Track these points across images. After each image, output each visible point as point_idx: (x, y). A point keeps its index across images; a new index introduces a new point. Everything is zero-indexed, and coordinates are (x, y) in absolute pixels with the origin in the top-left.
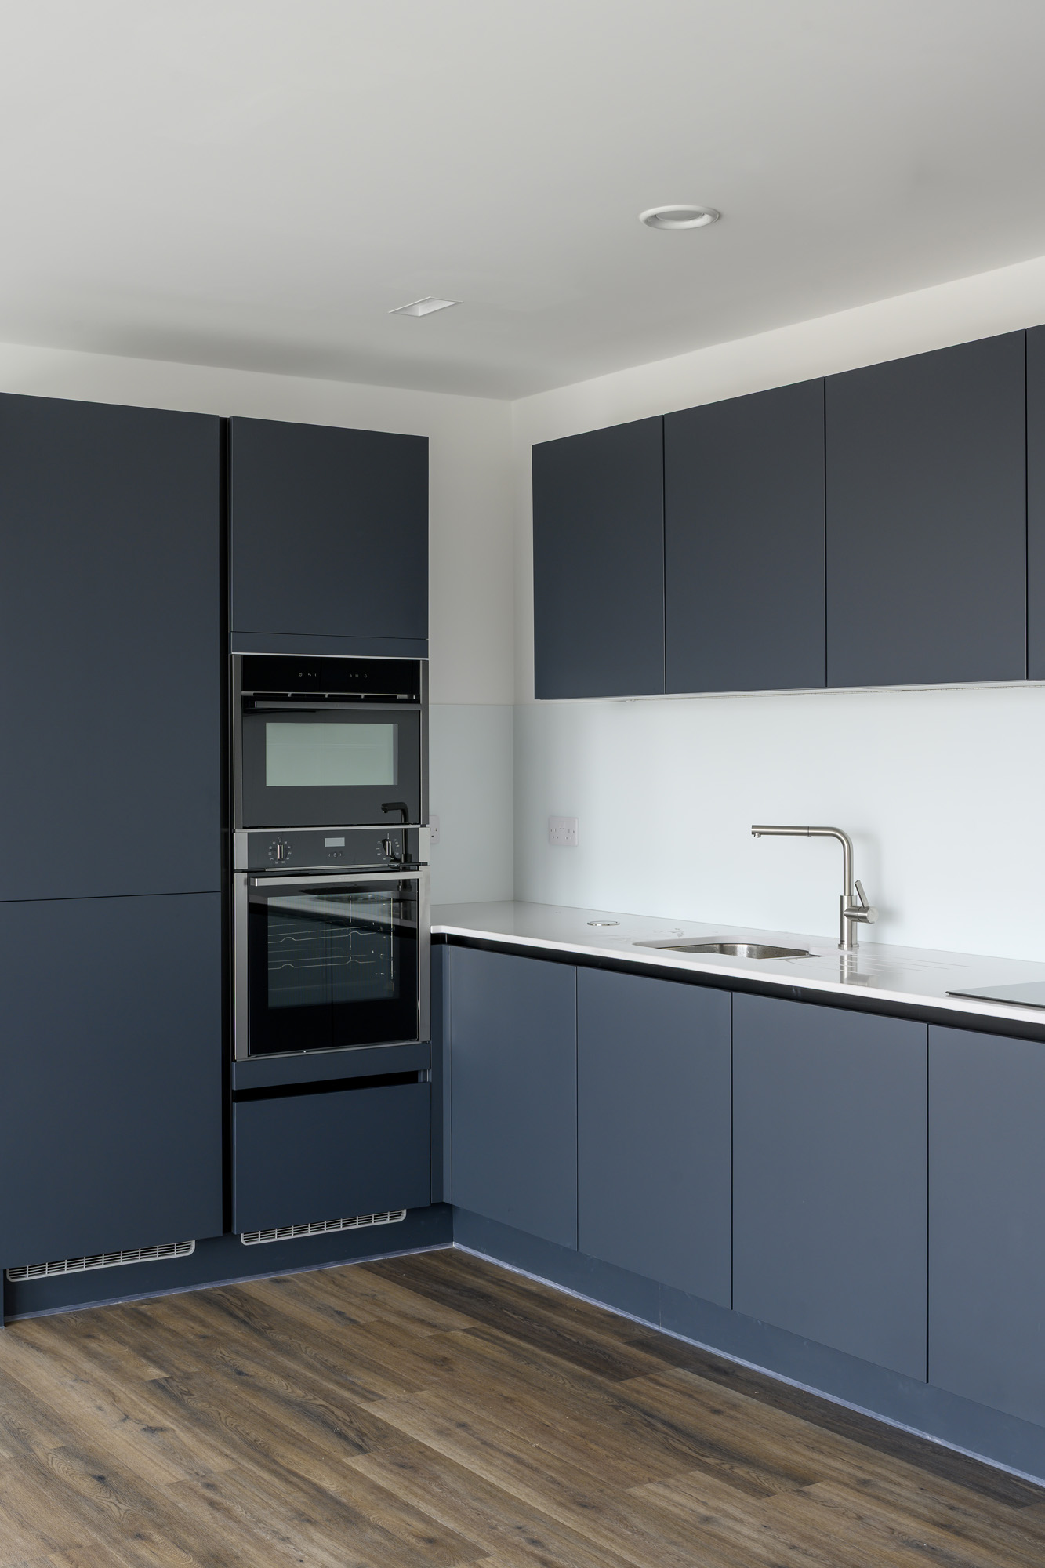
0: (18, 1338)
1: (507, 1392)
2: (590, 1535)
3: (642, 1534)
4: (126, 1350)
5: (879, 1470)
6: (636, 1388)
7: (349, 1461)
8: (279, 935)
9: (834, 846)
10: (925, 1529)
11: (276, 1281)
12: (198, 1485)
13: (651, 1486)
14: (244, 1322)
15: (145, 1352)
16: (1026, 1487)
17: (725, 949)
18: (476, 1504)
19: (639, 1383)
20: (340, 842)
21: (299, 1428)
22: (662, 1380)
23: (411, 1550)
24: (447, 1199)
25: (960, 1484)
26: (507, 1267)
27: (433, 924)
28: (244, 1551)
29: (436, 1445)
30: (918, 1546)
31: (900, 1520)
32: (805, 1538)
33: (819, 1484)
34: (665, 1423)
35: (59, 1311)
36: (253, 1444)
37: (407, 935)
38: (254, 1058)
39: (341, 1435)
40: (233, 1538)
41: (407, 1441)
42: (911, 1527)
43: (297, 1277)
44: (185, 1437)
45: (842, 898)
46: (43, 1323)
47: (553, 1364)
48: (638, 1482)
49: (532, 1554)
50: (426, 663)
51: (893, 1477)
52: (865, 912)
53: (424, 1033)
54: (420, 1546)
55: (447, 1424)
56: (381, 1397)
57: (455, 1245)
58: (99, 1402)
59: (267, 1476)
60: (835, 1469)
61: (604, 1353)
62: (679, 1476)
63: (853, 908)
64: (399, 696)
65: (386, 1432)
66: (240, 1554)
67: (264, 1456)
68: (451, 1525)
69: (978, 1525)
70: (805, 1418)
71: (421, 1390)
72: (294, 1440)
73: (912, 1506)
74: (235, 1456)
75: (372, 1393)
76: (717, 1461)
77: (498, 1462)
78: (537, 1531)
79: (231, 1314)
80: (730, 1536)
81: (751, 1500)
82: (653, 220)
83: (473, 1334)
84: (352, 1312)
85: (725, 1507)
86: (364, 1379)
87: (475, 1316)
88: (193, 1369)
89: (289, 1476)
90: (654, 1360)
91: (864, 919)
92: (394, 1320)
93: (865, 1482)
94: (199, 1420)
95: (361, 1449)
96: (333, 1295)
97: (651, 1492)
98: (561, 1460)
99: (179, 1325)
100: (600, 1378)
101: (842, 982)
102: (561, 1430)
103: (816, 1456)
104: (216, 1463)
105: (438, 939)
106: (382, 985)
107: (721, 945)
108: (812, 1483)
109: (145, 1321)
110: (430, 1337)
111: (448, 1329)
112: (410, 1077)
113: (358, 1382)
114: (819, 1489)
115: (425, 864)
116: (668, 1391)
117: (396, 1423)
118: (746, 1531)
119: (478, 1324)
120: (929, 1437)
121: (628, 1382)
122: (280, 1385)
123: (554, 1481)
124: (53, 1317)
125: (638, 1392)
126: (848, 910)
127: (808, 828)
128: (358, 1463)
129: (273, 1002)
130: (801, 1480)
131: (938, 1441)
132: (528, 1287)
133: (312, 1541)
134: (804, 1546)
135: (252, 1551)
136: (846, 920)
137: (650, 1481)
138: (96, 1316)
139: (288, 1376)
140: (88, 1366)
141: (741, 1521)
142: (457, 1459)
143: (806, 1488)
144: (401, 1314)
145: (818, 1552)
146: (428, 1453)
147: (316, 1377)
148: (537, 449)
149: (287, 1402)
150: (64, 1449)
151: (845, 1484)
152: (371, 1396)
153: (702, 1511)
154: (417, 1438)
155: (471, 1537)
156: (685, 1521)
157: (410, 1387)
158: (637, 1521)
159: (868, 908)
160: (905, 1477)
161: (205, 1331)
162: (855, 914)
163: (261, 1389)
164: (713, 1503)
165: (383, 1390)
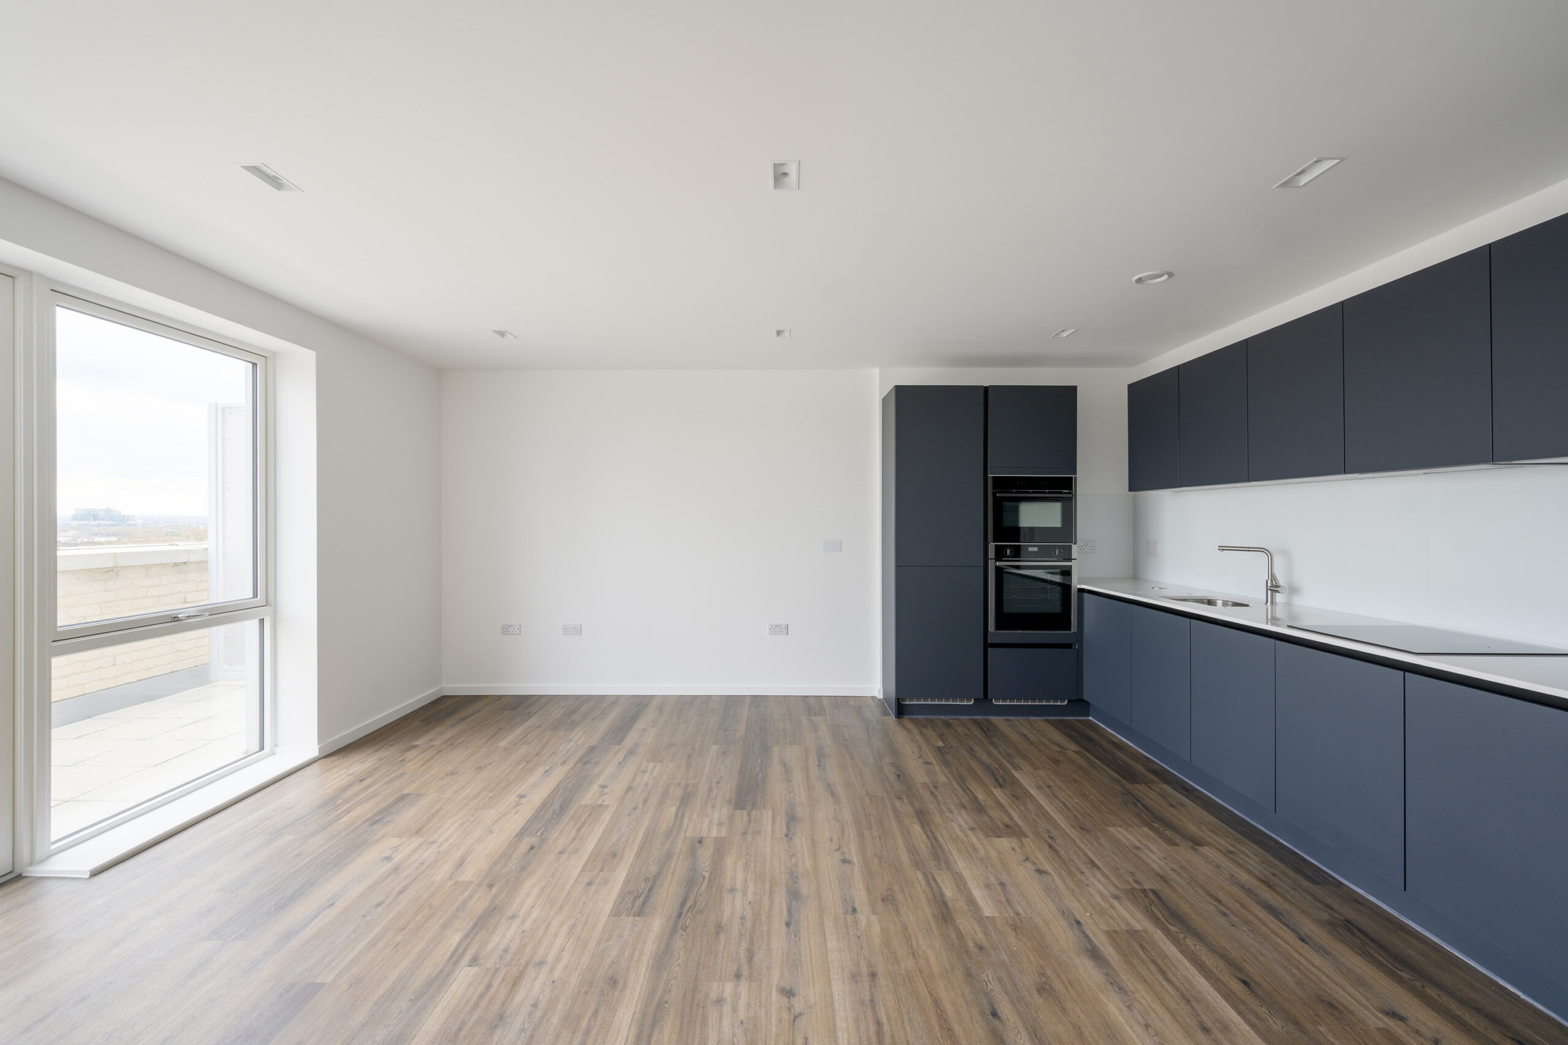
0: (900, 723)
1: (1077, 778)
2: (1078, 841)
3: (1102, 846)
4: (934, 734)
5: (1243, 849)
6: (1140, 790)
7: (994, 790)
8: (1009, 585)
9: (1263, 558)
10: (1252, 880)
11: (1007, 720)
12: (931, 785)
13: (1119, 829)
14: (985, 732)
15: (941, 737)
16: (1326, 876)
17: (1210, 602)
18: (1035, 818)
19: (1142, 787)
20: (1036, 549)
21: (981, 773)
22: (1154, 788)
23: (997, 828)
24: (1085, 698)
25: (1286, 865)
26: (1109, 730)
27: (1078, 584)
28: (933, 812)
29: (1033, 791)
30: (1242, 887)
31: (1240, 873)
32: (1182, 867)
33: (1206, 847)
34: (1143, 805)
35: (919, 717)
36: (960, 776)
37: (1066, 588)
38: (997, 631)
39: (997, 780)
40: (932, 807)
41: (1021, 786)
42: (1244, 877)
43: (1016, 720)
44: (937, 768)
45: (1267, 581)
46: (912, 720)
47: (1105, 771)
48: (1114, 825)
49: (1047, 842)
50: (1076, 478)
51: (1249, 853)
52: (1278, 588)
53: (1074, 628)
54: (1002, 827)
55: (1043, 785)
56: (1021, 769)
57: (1090, 718)
58: (914, 750)
59: (958, 788)
60: (1219, 843)
61: (1132, 772)
62: (1135, 828)
63: (1273, 586)
64: (1064, 491)
65: (1015, 782)
66: (931, 813)
67: (961, 781)
68: (1019, 822)
69: (1284, 886)
70: (1217, 818)
71: (1040, 769)
72: (977, 778)
73: (1251, 868)
74: (951, 779)
75: (1019, 767)
76: (1159, 826)
77: (1055, 803)
78: (1054, 833)
79: (982, 729)
80: (1144, 857)
81: (1165, 845)
82: (1139, 280)
83: (1078, 754)
84: (1030, 736)
85: (1150, 845)
86: (1019, 761)
87: (1083, 747)
88: (955, 745)
89: (967, 790)
90: (1155, 778)
91: (1278, 591)
92: (1046, 742)
93: (1231, 852)
94: (946, 764)
95: (1001, 786)
96: (1026, 728)
97: (1120, 833)
98: (1084, 809)
99: (959, 729)
100: (1123, 781)
101: (1267, 624)
102: (1092, 797)
103: (1213, 835)
104: (942, 779)
105: (1081, 591)
106: (1056, 607)
107: (1209, 600)
108: (1202, 846)
109: (947, 724)
110: (1057, 751)
111: (1067, 749)
112: (1069, 646)
113: (1016, 762)
114: (1204, 850)
115: (1075, 559)
116: (1154, 793)
117: (1021, 780)
118: (1154, 857)
119: (1082, 750)
120: (1281, 841)
121: (1135, 785)
122: (984, 757)
123: (1075, 816)
124: (916, 719)
125: (1139, 790)
126: (1270, 587)
127: (1248, 548)
128: (997, 792)
129: (1005, 610)
130: (1196, 842)
131: (1286, 844)
132: (1114, 739)
133: (961, 814)
134: (1179, 871)
135: (936, 813)
136: (1269, 591)
137: (1120, 826)
138: (932, 721)
139: (990, 754)
140: (918, 737)
141: (1154, 853)
142: (1038, 799)
143: (1197, 847)
144: (1050, 740)
145: (1185, 875)
146: (1028, 794)
147: (1000, 757)
148: (1129, 386)
149: (982, 763)
150: (892, 763)
151: (1219, 850)
152: (1018, 768)
153: (1138, 844)
154: (1027, 787)
155: (1025, 829)
156: (1126, 846)
157: (1036, 768)
158: (1103, 841)
159: (1280, 586)
160: (1256, 855)
161: (968, 733)
162: (1273, 588)
163: (976, 757)
164: (1145, 842)
165: (1024, 767)
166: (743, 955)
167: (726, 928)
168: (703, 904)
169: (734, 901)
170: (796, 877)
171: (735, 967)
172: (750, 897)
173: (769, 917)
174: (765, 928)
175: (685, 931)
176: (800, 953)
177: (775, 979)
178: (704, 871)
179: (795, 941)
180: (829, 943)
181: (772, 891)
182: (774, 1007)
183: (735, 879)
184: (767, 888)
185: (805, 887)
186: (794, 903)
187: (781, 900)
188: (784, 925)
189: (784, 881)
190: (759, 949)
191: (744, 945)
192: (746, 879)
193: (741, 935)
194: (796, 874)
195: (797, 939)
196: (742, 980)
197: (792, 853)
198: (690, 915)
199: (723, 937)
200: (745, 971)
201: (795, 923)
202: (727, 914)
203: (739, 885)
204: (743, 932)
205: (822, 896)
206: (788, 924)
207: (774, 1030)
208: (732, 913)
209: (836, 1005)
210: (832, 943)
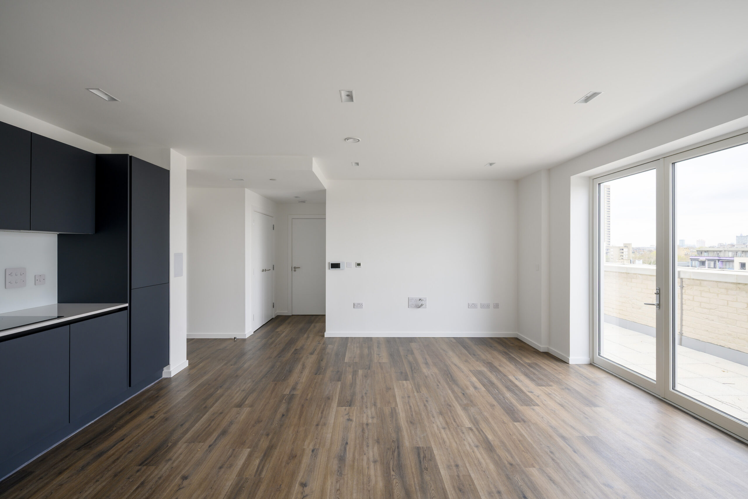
166: (366, 431)
167: (375, 442)
168: (389, 453)
169: (373, 455)
170: (338, 471)
171: (369, 427)
172: (365, 458)
173: (355, 447)
174: (357, 442)
175: (393, 440)
176: (343, 432)
177: (354, 424)
178: (394, 476)
179: (344, 436)
180: (330, 436)
181: (354, 462)
182: (354, 416)
183: (375, 469)
184: (356, 464)
185: (334, 464)
186: (342, 455)
187: (349, 456)
188: (349, 443)
189: (346, 468)
190: (360, 433)
191: (366, 435)
192: (368, 469)
193: (368, 438)
194: (339, 473)
195: (344, 437)
196: (365, 424)
197: (338, 492)
198: (394, 448)
199: (376, 438)
200: (365, 426)
201: (343, 444)
202: (376, 448)
203: (372, 465)
204: (367, 440)
205: (327, 459)
206: (347, 443)
207: (355, 411)
208: (373, 448)
209: (334, 417)
210: (329, 436)
